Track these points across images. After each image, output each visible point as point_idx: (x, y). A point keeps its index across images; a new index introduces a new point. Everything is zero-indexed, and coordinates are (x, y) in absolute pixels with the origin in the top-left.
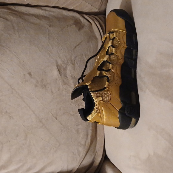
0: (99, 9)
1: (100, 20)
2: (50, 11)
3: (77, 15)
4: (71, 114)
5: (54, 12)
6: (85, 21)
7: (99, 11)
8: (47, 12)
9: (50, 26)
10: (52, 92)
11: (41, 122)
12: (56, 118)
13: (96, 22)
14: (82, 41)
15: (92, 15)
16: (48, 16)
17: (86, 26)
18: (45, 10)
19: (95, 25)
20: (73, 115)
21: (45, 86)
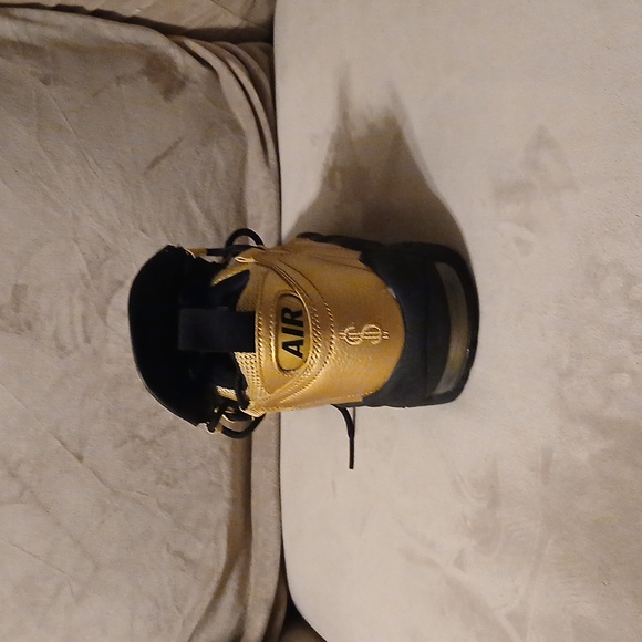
0: (244, 19)
1: (250, 60)
2: (43, 24)
3: (159, 41)
4: (142, 439)
5: (61, 28)
6: (191, 60)
7: (244, 24)
8: (33, 29)
9: (46, 81)
10: (61, 348)
11: (13, 475)
12: (80, 459)
13: (233, 66)
14: (181, 139)
15: (220, 40)
16: (36, 43)
17: (196, 82)
18: (26, 20)
19: (232, 78)
20: (153, 442)
21: (29, 326)
